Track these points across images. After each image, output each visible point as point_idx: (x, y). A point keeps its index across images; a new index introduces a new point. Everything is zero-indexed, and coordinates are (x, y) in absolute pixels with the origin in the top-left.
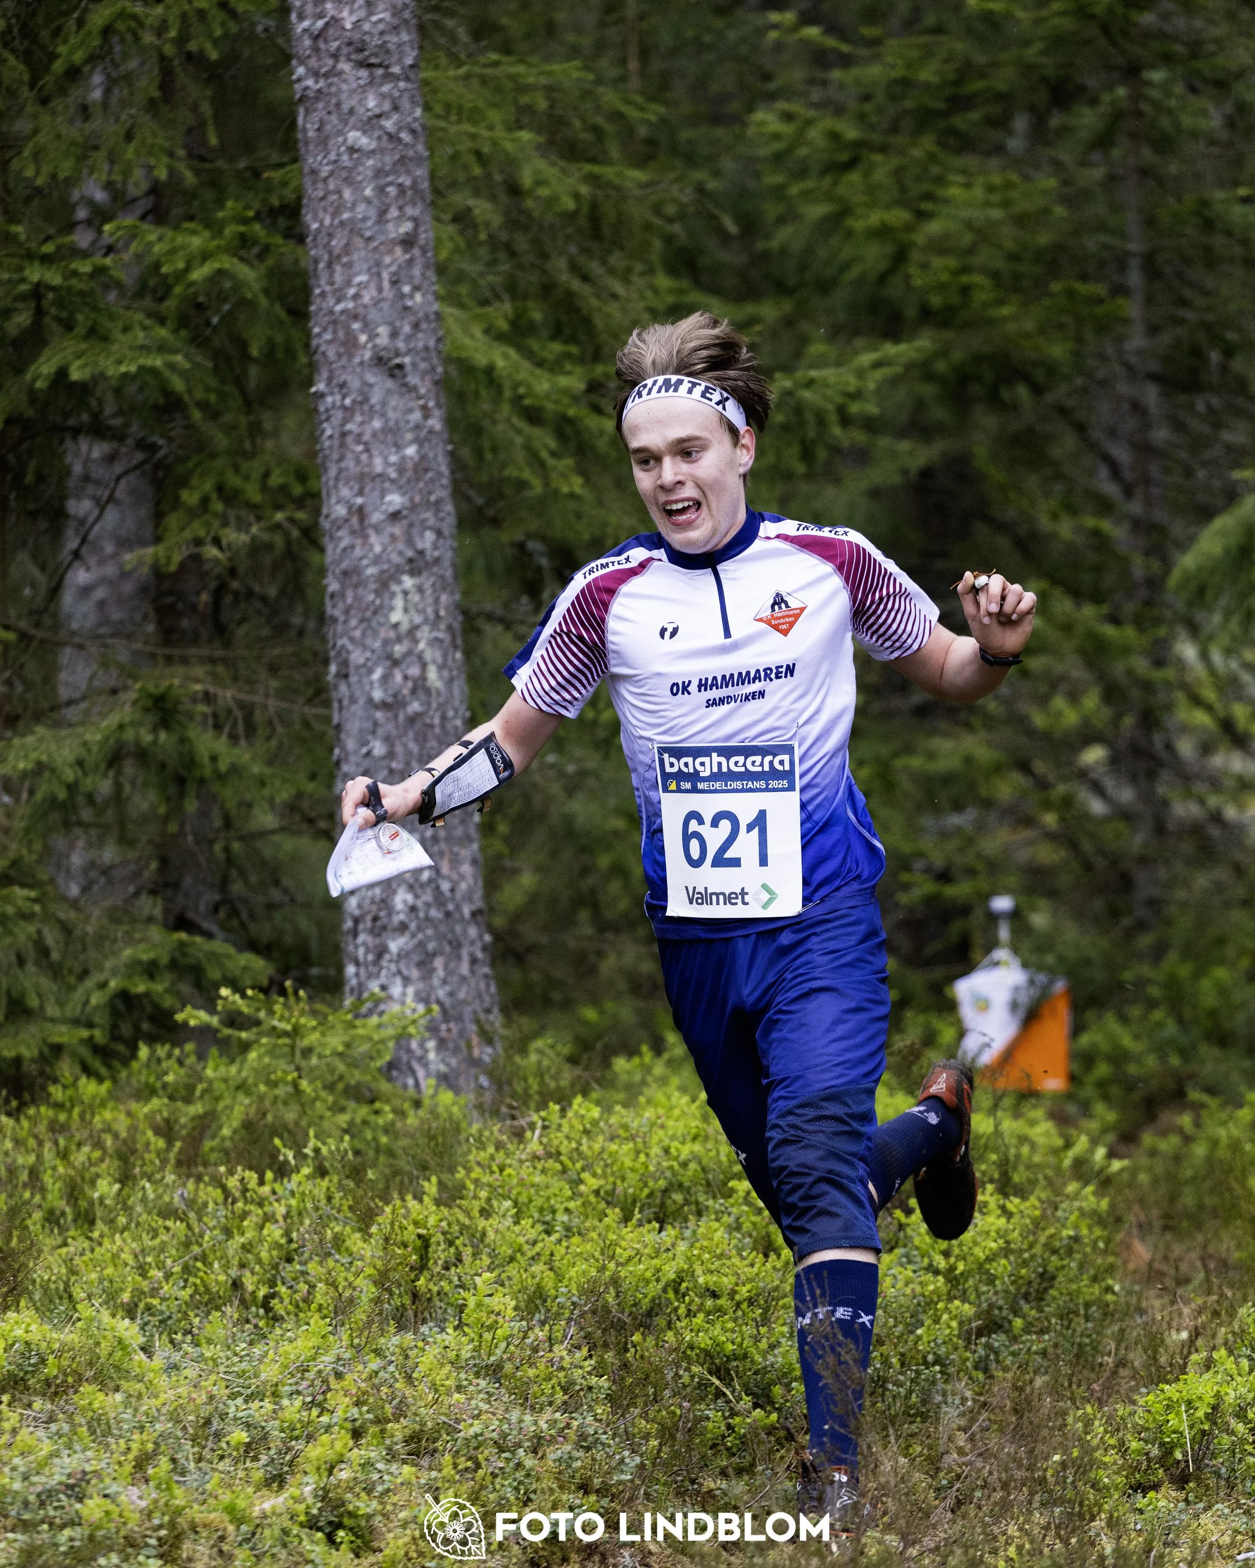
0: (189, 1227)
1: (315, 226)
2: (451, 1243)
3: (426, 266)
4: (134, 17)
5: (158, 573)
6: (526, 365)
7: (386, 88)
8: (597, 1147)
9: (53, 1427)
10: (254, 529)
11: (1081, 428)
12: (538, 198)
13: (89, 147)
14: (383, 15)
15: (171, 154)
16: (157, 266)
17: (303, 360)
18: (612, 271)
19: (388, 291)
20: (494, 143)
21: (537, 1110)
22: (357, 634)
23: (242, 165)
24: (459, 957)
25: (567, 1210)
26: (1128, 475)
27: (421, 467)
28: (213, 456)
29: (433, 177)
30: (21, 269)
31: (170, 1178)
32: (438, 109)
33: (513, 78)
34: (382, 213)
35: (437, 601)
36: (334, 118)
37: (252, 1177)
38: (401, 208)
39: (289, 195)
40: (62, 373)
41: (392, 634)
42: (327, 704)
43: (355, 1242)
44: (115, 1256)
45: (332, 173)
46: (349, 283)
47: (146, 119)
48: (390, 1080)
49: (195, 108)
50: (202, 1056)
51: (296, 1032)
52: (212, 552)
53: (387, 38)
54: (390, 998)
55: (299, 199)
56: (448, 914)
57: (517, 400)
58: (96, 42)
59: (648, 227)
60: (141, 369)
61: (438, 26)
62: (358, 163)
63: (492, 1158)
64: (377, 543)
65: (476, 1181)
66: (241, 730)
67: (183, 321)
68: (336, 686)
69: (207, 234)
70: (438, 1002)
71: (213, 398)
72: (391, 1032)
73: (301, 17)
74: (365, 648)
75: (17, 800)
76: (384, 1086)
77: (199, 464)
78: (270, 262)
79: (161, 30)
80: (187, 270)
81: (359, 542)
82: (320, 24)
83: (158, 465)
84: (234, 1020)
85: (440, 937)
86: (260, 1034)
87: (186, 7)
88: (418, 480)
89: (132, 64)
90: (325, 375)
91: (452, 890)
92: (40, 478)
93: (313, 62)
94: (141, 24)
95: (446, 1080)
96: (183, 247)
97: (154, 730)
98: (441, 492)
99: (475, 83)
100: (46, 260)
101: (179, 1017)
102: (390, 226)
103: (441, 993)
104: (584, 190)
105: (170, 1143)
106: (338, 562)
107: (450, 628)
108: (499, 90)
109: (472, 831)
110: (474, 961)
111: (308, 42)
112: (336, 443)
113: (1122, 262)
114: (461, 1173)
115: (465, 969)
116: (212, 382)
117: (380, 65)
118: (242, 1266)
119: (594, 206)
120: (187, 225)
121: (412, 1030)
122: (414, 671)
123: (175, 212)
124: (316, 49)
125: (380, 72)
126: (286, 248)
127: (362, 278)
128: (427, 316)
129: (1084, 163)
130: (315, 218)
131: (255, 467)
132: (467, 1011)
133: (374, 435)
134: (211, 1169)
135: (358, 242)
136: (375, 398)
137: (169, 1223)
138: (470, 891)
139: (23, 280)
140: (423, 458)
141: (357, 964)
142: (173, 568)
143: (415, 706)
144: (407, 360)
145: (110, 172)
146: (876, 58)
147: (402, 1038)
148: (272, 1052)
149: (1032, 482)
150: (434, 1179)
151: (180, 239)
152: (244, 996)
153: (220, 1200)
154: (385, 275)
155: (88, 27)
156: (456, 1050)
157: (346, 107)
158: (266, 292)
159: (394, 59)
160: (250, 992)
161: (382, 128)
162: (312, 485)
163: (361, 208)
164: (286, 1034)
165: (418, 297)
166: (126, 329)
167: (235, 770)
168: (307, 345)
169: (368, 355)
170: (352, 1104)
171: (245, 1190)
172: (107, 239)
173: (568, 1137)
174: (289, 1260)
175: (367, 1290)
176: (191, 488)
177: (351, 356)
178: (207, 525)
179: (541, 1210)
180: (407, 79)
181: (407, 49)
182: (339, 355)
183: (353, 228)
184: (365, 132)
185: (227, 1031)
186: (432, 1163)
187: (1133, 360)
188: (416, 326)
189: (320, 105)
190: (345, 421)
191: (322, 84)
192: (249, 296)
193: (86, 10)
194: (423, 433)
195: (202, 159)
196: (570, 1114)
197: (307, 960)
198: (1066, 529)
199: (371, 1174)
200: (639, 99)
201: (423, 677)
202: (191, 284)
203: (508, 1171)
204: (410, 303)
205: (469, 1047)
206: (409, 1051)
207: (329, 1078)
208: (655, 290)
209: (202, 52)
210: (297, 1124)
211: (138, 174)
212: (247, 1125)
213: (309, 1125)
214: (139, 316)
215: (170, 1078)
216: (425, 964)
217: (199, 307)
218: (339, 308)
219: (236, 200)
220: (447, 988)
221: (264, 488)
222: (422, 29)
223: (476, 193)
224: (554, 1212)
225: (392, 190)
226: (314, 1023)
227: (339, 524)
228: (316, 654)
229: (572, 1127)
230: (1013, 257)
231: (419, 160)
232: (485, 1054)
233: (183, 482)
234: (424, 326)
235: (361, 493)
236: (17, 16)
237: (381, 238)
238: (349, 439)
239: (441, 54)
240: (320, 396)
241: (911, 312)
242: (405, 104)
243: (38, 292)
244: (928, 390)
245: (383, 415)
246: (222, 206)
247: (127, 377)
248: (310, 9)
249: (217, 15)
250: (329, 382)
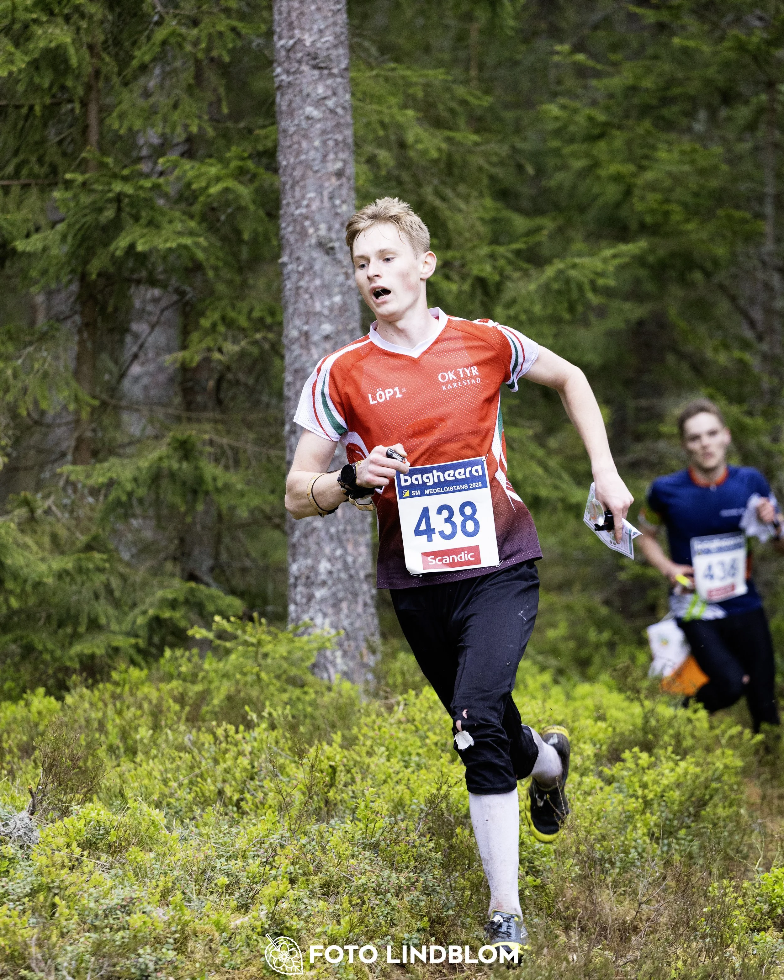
0: (193, 757)
1: (284, 163)
2: (349, 771)
3: (349, 189)
4: (180, 35)
5: (184, 368)
7: (329, 82)
8: (437, 717)
9: (113, 872)
10: (243, 343)
11: (733, 299)
12: (417, 150)
13: (153, 111)
14: (329, 38)
15: (200, 117)
16: (189, 184)
17: (275, 243)
18: (459, 195)
19: (327, 203)
20: (392, 116)
21: (402, 694)
23: (242, 125)
24: (356, 602)
25: (418, 754)
26: (760, 326)
27: (343, 309)
28: (220, 299)
29: (355, 135)
30: (109, 184)
31: (182, 728)
32: (359, 95)
33: (404, 78)
34: (325, 156)
36: (298, 99)
37: (231, 729)
38: (336, 153)
39: (270, 144)
40: (132, 247)
42: (283, 449)
43: (291, 769)
44: (150, 774)
45: (295, 132)
46: (303, 197)
47: (185, 97)
48: (313, 673)
49: (215, 90)
50: (202, 657)
51: (259, 643)
52: (216, 356)
53: (330, 52)
54: (315, 625)
55: (275, 147)
56: (351, 577)
58: (158, 49)
59: (480, 169)
60: (180, 246)
61: (360, 45)
62: (311, 126)
63: (374, 722)
64: (315, 353)
65: (365, 735)
66: (231, 463)
67: (203, 218)
68: (288, 439)
69: (219, 166)
70: (345, 629)
71: (220, 264)
72: (315, 645)
73: (280, 38)
75: (97, 500)
76: (310, 678)
77: (212, 303)
78: (256, 184)
79: (196, 44)
80: (207, 187)
81: (305, 352)
82: (291, 42)
83: (186, 304)
84: (222, 635)
85: (346, 590)
86: (238, 644)
87: (211, 30)
88: (341, 316)
89: (178, 64)
90: (288, 252)
91: (354, 562)
92: (116, 309)
94: (184, 39)
95: (347, 675)
96: (205, 173)
97: (180, 461)
98: (354, 324)
99: (381, 80)
100: (125, 179)
101: (190, 633)
102: (329, 165)
103: (346, 623)
104: (444, 146)
105: (183, 707)
106: (292, 364)
108: (395, 85)
109: (367, 527)
110: (365, 605)
111: (283, 53)
112: (293, 293)
113: (761, 199)
114: (355, 730)
115: (360, 609)
116: (221, 254)
117: (326, 68)
118: (224, 781)
119: (450, 155)
120: (208, 160)
121: (328, 645)
123: (202, 152)
124: (288, 57)
125: (326, 72)
126: (266, 177)
127: (311, 195)
129: (740, 139)
130: (285, 158)
131: (244, 306)
132: (361, 634)
133: (316, 288)
134: (206, 724)
135: (310, 174)
136: (317, 267)
137: (182, 755)
138: (364, 563)
139: (110, 191)
140: (345, 303)
141: (296, 604)
142: (194, 364)
144: (336, 245)
145: (164, 127)
146: (619, 72)
147: (321, 649)
148: (245, 655)
149: (702, 329)
150: (339, 733)
151: (204, 169)
152: (229, 621)
153: (212, 741)
154: (326, 194)
155: (153, 41)
156: (353, 658)
157: (305, 92)
158: (254, 202)
159: (334, 65)
160: (232, 619)
161: (326, 105)
162: (279, 318)
163: (312, 154)
164: (252, 645)
165: (345, 208)
166: (171, 222)
167: (227, 487)
168: (277, 234)
169: (313, 241)
170: (291, 688)
171: (227, 736)
172: (159, 168)
173: (420, 711)
174: (252, 779)
175: (298, 797)
176: (207, 318)
177: (303, 241)
178: (215, 340)
179: (402, 753)
180: (342, 76)
181: (342, 58)
182: (297, 241)
183: (307, 166)
184: (316, 107)
185: (218, 642)
186: (339, 723)
187: (766, 258)
189: (290, 91)
190: (299, 280)
191: (291, 78)
192: (244, 204)
193: (152, 31)
194: (345, 289)
195: (218, 121)
196: (421, 697)
197: (265, 602)
198: (722, 358)
199: (302, 729)
200: (478, 93)
202: (209, 196)
203: (383, 729)
204: (339, 210)
205: (362, 656)
206: (325, 657)
207: (278, 672)
208: (484, 208)
209: (220, 57)
210: (258, 698)
211: (179, 130)
212: (229, 698)
213: (266, 698)
214: (178, 214)
215: (183, 669)
216: (336, 605)
217: (213, 209)
218: (297, 212)
219: (238, 145)
220: (349, 620)
221: (249, 318)
222: (351, 47)
223: (380, 146)
224: (410, 754)
225: (331, 143)
226: (270, 639)
227: (293, 341)
228: (276, 419)
229: (422, 705)
230: (696, 195)
231: (347, 125)
232: (371, 660)
233: (202, 314)
235: (307, 323)
236: (112, 33)
237: (323, 171)
238: (301, 291)
239: (360, 62)
240: (284, 264)
241: (634, 225)
242: (340, 91)
243: (119, 198)
244: (643, 273)
245: (322, 277)
246: (229, 150)
247: (170, 250)
248: (285, 33)
249: (230, 36)
250: (290, 256)
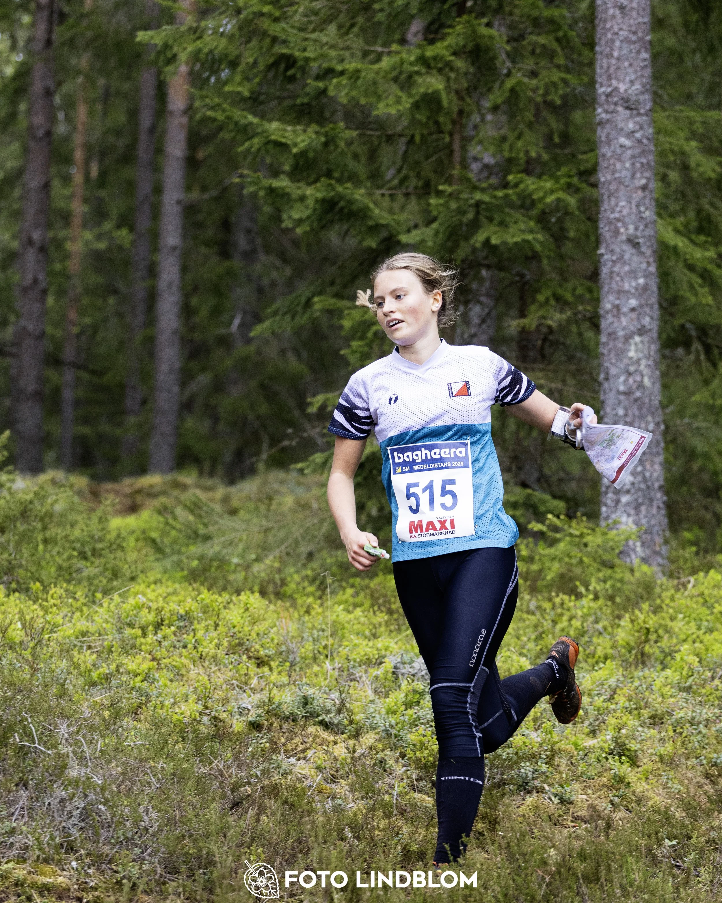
0: (537, 619)
1: (603, 179)
3: (652, 199)
4: (524, 84)
5: (524, 331)
6: (691, 246)
7: (638, 119)
10: (568, 313)
12: (697, 172)
14: (637, 86)
15: (537, 145)
16: (530, 195)
17: (593, 239)
19: (634, 209)
20: (680, 146)
21: (691, 575)
22: (614, 361)
23: (568, 151)
24: (652, 506)
25: (707, 620)
27: (645, 288)
28: (550, 281)
29: (656, 159)
30: (471, 193)
31: (527, 597)
33: (689, 118)
34: (633, 175)
35: (649, 348)
36: (614, 132)
37: (566, 598)
38: (642, 173)
39: (589, 165)
40: (487, 241)
41: (628, 362)
42: (598, 391)
45: (611, 157)
46: (617, 205)
47: (526, 130)
48: (619, 558)
49: (549, 125)
50: (536, 544)
51: (582, 536)
52: (549, 322)
53: (639, 97)
54: (621, 523)
55: (596, 167)
56: (648, 487)
57: (686, 260)
58: (507, 94)
60: (523, 240)
61: (658, 93)
62: (624, 152)
63: (673, 595)
64: (624, 321)
67: (539, 220)
68: (603, 384)
69: (553, 182)
70: (643, 526)
71: (552, 254)
72: (623, 537)
73: (601, 86)
74: (617, 367)
76: (617, 561)
77: (544, 283)
78: (580, 195)
79: (536, 90)
80: (544, 197)
81: (616, 320)
82: (609, 90)
83: (525, 283)
84: (556, 529)
85: (644, 496)
86: (566, 535)
87: (547, 81)
88: (644, 294)
90: (604, 245)
91: (651, 476)
93: (606, 107)
94: (527, 87)
95: (644, 560)
96: (542, 187)
98: (654, 300)
99: (672, 119)
100: (483, 190)
101: (530, 526)
102: (636, 181)
106: (606, 329)
107: (655, 361)
109: (660, 450)
110: (659, 508)
111: (603, 98)
112: (608, 276)
114: (659, 601)
115: (654, 511)
116: (552, 247)
117: (635, 109)
120: (544, 177)
121: (631, 537)
122: (638, 378)
123: (538, 171)
124: (607, 101)
125: (635, 112)
126: (588, 191)
127: (623, 203)
128: (651, 222)
130: (603, 176)
131: (570, 285)
132: (655, 529)
133: (626, 273)
135: (622, 187)
136: (627, 257)
137: (529, 617)
138: (658, 477)
139: (472, 199)
140: (646, 284)
141: (606, 506)
142: (531, 329)
143: (638, 394)
144: (641, 241)
147: (627, 540)
148: (571, 543)
151: (542, 183)
152: (558, 518)
153: (552, 607)
154: (634, 203)
155: (503, 88)
156: (649, 547)
157: (619, 127)
158: (578, 208)
159: (641, 106)
160: (561, 517)
161: (635, 137)
162: (596, 295)
163: (624, 173)
164: (576, 536)
165: (647, 213)
166: (516, 222)
168: (596, 232)
169: (624, 237)
170: (604, 569)
171: (562, 604)
176: (541, 294)
177: (616, 238)
178: (547, 311)
180: (647, 115)
181: (647, 102)
182: (611, 237)
183: (620, 180)
184: (627, 138)
185: (550, 534)
186: (646, 596)
188: (646, 226)
189: (608, 126)
190: (613, 266)
191: (609, 116)
192: (570, 210)
193: (503, 81)
194: (647, 273)
195: (551, 148)
201: (642, 382)
202: (545, 204)
203: (681, 601)
204: (643, 215)
205: (655, 545)
206: (629, 546)
207: (595, 557)
209: (553, 101)
211: (522, 154)
212: (560, 575)
213: (590, 576)
214: (521, 217)
217: (546, 214)
218: (612, 216)
219: (566, 166)
220: (646, 519)
221: (573, 294)
222: (655, 94)
224: (701, 620)
225: (638, 165)
226: (589, 531)
227: (607, 312)
228: (593, 369)
231: (650, 152)
232: (664, 550)
233: (538, 291)
234: (650, 226)
235: (618, 298)
236: (473, 82)
237: (632, 186)
238: (614, 275)
239: (658, 106)
240: (602, 255)
242: (645, 126)
243: (478, 204)
245: (630, 264)
246: (559, 169)
247: (516, 243)
248: (605, 83)
249: (561, 85)
250: (606, 249)
